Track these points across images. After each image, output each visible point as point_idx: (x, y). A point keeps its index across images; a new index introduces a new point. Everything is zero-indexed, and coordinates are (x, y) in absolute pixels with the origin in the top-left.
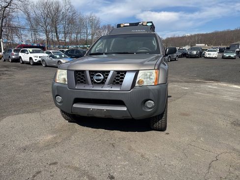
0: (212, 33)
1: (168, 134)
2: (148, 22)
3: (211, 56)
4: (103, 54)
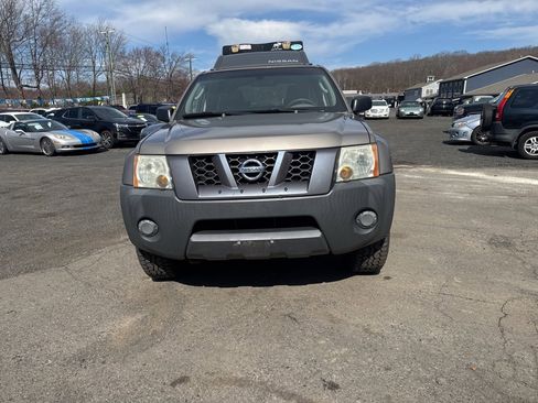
0: (369, 67)
1: (388, 278)
2: (292, 43)
3: (377, 115)
4: (220, 115)
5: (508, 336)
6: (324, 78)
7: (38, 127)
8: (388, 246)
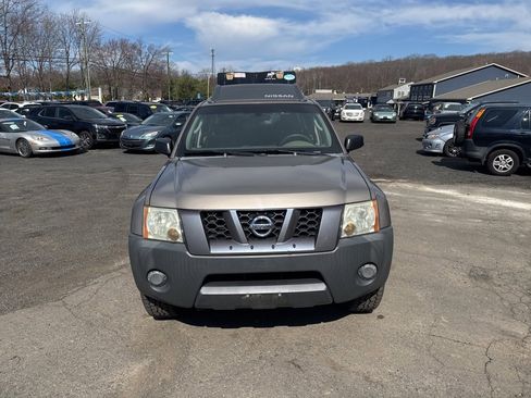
0: (343, 67)
1: (381, 317)
2: (286, 73)
3: (352, 118)
4: (222, 154)
5: (495, 384)
6: (319, 116)
7: (14, 127)
8: (383, 291)
